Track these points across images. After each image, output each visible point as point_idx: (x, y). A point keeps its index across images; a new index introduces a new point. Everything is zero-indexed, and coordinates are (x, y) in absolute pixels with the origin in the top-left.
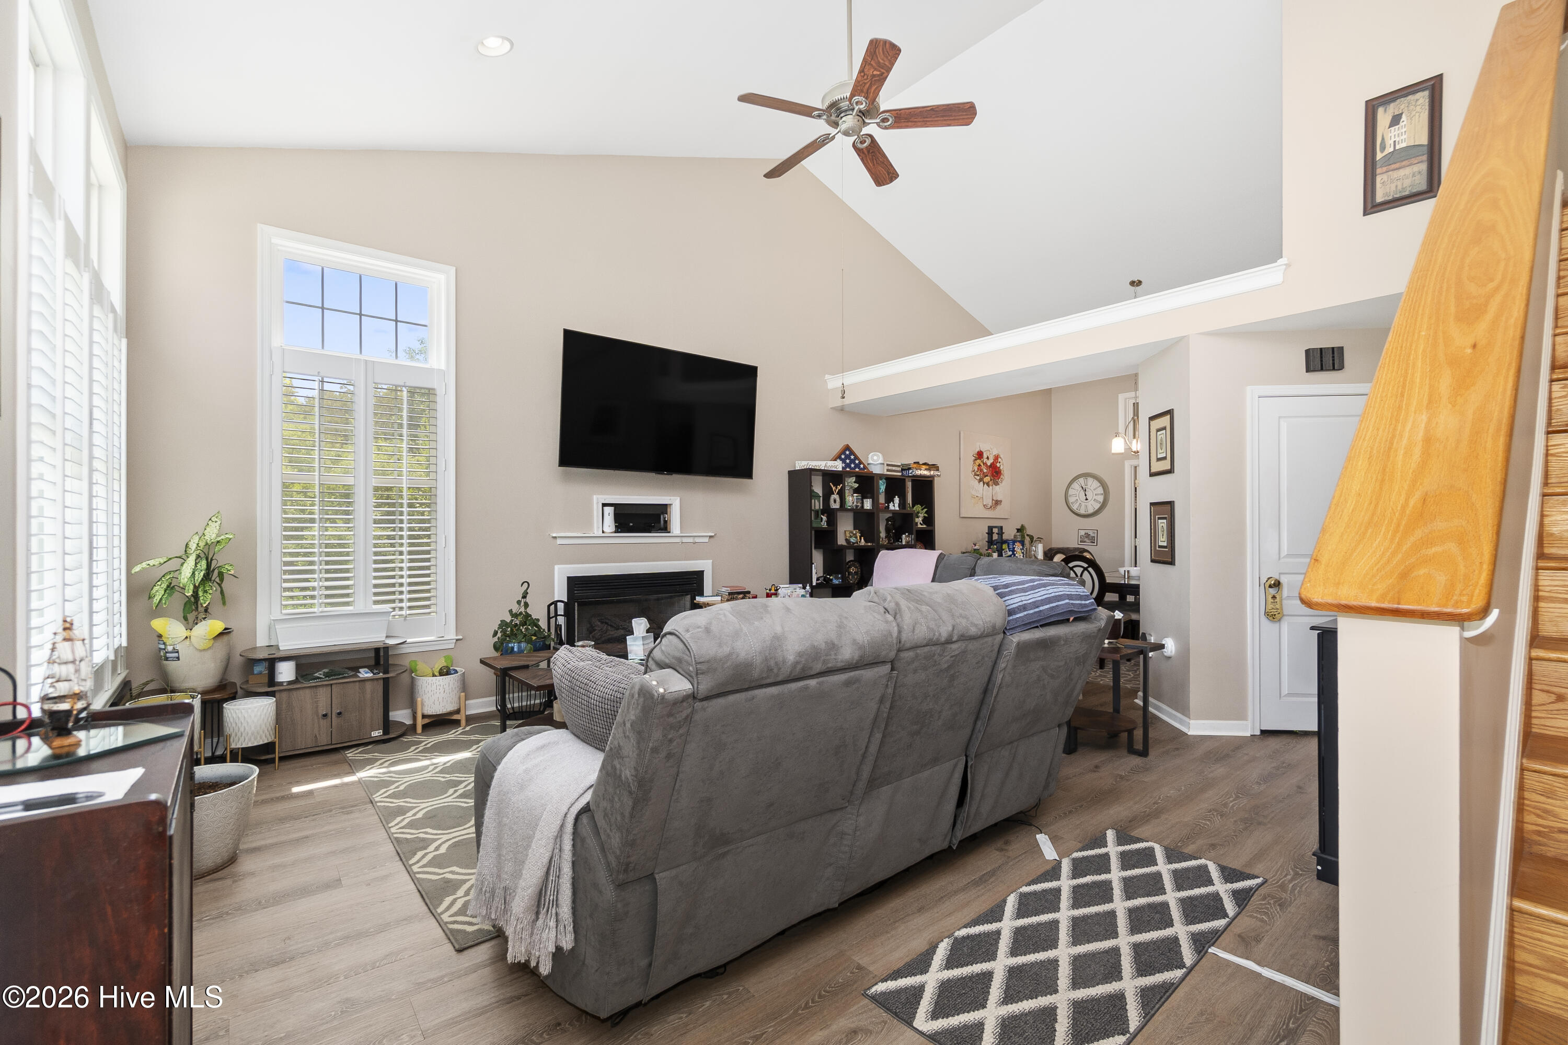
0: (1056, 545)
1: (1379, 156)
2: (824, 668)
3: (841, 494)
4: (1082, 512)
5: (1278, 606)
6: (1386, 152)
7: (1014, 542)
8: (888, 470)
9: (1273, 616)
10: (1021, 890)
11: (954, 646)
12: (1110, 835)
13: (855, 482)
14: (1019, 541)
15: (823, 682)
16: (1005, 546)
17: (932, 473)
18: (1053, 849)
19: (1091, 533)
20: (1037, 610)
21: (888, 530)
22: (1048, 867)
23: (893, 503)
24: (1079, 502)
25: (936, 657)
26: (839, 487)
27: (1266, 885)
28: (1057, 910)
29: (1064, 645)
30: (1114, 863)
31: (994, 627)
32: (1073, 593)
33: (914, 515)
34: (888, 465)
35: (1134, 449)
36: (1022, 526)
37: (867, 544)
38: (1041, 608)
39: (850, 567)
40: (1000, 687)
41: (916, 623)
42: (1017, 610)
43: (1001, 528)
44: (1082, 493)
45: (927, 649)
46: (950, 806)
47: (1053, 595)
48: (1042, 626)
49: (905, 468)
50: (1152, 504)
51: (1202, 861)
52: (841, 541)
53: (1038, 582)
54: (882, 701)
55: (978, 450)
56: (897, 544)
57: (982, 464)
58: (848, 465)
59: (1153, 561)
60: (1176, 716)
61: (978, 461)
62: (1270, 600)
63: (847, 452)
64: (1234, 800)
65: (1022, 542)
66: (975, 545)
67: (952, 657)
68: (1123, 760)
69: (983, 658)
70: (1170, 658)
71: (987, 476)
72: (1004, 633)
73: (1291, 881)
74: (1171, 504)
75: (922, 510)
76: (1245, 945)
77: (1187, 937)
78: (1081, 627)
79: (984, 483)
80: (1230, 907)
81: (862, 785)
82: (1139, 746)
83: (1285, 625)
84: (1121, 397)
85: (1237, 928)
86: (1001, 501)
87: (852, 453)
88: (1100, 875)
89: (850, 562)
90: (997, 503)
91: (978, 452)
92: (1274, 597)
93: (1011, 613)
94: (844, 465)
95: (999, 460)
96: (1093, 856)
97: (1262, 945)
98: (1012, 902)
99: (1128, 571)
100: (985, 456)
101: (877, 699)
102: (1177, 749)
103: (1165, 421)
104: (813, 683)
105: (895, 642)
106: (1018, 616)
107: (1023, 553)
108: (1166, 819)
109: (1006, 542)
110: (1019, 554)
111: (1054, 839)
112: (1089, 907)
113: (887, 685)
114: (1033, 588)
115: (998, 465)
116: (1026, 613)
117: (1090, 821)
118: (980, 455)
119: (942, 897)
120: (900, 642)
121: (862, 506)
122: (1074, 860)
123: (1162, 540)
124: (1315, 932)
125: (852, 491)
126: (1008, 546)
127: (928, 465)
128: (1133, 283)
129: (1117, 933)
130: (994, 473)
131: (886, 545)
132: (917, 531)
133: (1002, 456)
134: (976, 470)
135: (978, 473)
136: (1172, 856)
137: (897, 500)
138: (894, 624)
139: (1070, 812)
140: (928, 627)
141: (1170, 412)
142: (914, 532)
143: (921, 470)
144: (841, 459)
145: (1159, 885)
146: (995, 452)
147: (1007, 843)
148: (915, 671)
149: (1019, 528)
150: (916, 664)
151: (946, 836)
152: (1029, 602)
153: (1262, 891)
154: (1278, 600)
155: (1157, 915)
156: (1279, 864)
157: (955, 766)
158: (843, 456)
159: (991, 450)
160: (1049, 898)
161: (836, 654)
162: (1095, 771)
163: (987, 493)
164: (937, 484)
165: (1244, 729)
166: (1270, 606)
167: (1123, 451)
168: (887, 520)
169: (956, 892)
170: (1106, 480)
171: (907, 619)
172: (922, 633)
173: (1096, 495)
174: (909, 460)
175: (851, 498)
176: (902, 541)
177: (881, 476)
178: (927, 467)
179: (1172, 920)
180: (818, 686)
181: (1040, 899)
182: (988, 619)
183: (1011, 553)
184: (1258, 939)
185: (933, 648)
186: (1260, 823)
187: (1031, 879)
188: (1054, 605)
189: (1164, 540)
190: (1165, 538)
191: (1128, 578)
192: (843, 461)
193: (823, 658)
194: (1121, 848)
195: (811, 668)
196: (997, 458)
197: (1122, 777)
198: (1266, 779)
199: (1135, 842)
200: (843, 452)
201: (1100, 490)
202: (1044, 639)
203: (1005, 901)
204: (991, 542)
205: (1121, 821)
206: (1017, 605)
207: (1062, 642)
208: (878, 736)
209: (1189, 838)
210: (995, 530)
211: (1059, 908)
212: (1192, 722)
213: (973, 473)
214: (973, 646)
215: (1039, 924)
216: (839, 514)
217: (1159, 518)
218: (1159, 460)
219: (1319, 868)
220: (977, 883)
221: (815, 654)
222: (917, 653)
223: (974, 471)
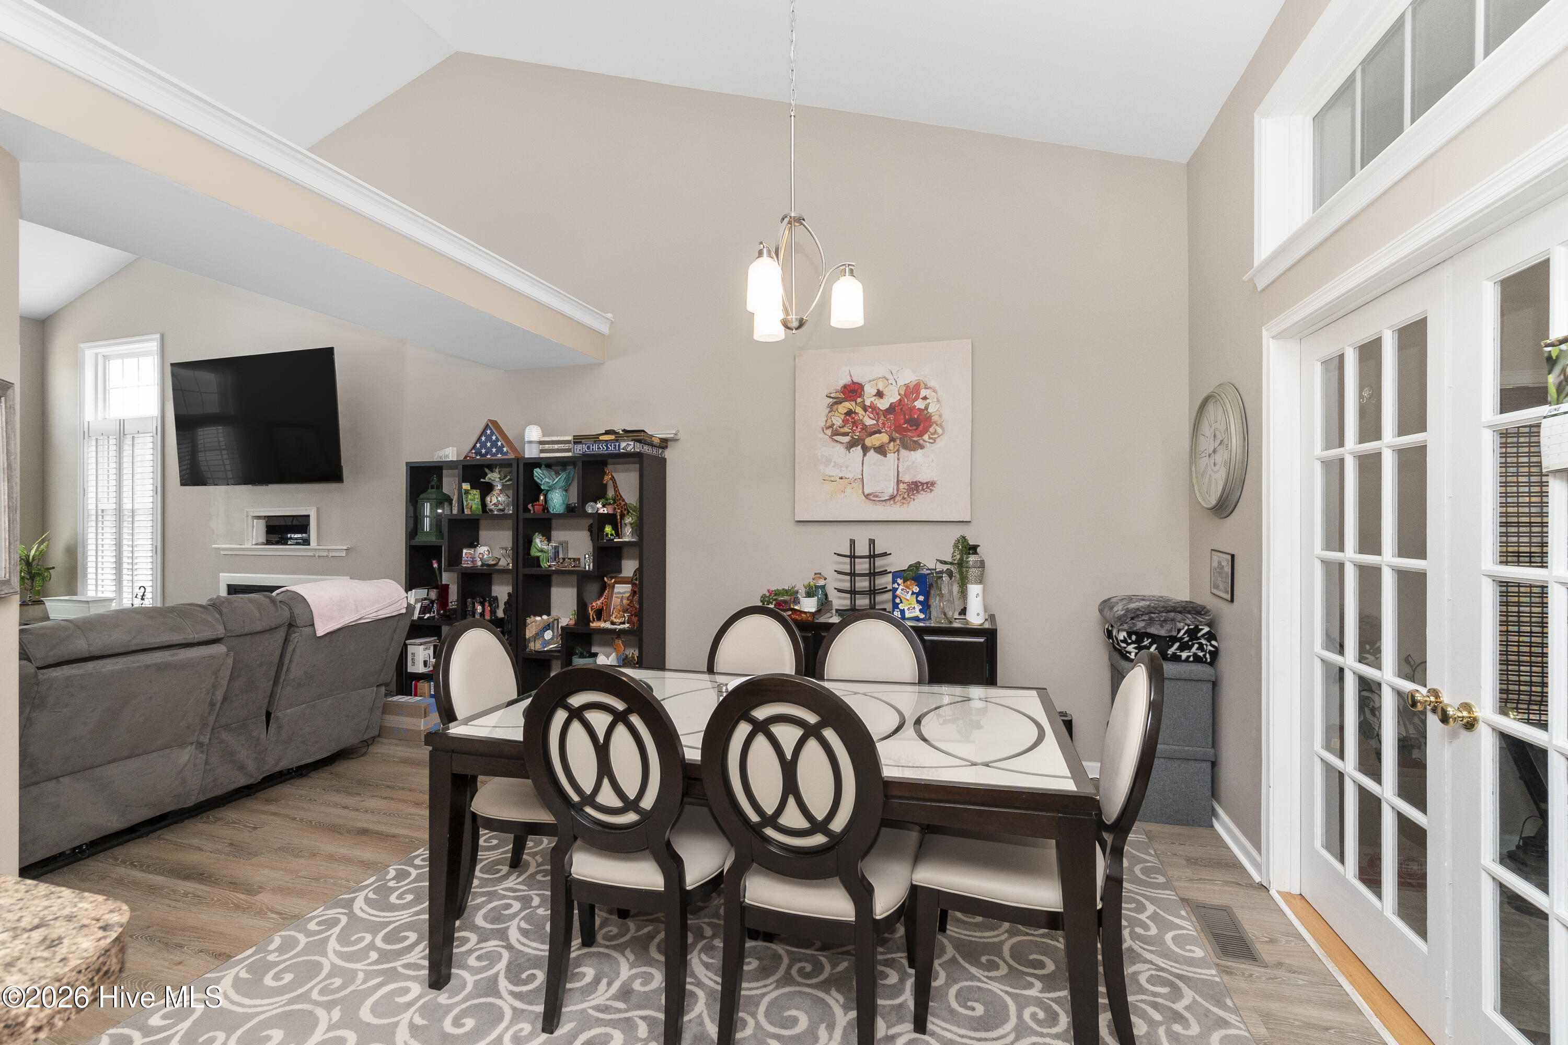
8: (542, 451)
55: (846, 380)
57: (859, 410)
61: (847, 405)
63: (488, 432)
71: (878, 432)
79: (865, 450)
86: (931, 483)
87: (497, 431)
90: (917, 487)
91: (845, 387)
95: (923, 393)
100: (870, 391)
115: (918, 404)
118: (852, 391)
133: (930, 384)
134: (840, 422)
135: (846, 430)
144: (481, 443)
146: (908, 377)
158: (483, 438)
192: (483, 445)
196: (912, 389)
200: (484, 432)
213: (829, 432)
223: (831, 426)
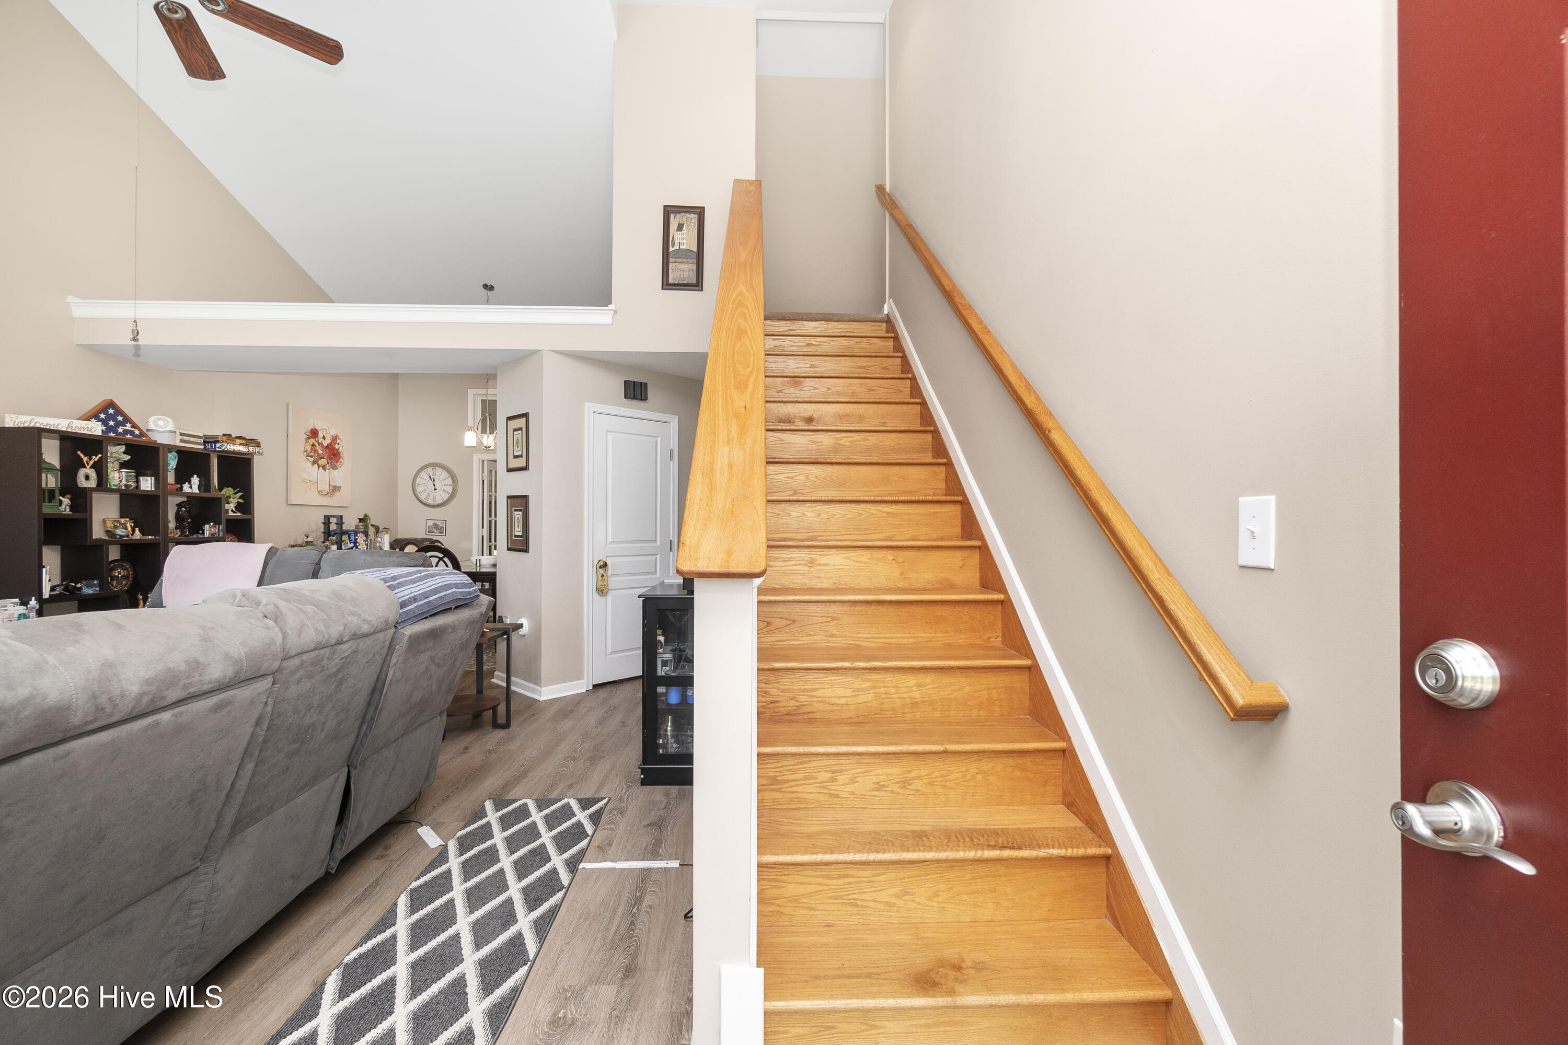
0: (402, 534)
1: (671, 249)
2: (184, 694)
3: (100, 469)
4: (431, 502)
5: (605, 583)
6: (674, 249)
7: (356, 533)
8: (181, 441)
9: (602, 591)
10: (411, 887)
11: (344, 647)
12: (489, 805)
13: (124, 453)
14: (362, 532)
15: (181, 713)
16: (345, 538)
17: (251, 449)
18: (437, 837)
19: (439, 523)
20: (426, 600)
21: (179, 519)
22: (435, 854)
23: (190, 483)
24: (428, 491)
25: (324, 662)
26: (95, 459)
27: (610, 802)
28: (451, 889)
29: (451, 632)
30: (496, 828)
31: (387, 621)
32: (458, 582)
33: (223, 501)
34: (181, 434)
35: (485, 444)
36: (366, 515)
37: (146, 537)
38: (431, 599)
39: (113, 569)
40: (390, 685)
41: (302, 627)
42: (407, 602)
43: (341, 517)
44: (431, 483)
45: (313, 654)
46: (329, 828)
47: (440, 584)
48: (431, 616)
49: (208, 440)
50: (508, 497)
51: (565, 801)
52: (98, 533)
53: (425, 573)
54: (258, 723)
55: (311, 427)
56: (195, 536)
57: (317, 444)
58: (109, 429)
59: (509, 549)
60: (528, 687)
61: (312, 441)
62: (600, 578)
63: (111, 411)
64: (581, 745)
65: (366, 534)
66: (308, 537)
67: (342, 659)
68: (489, 736)
69: (374, 656)
70: (524, 636)
71: (323, 458)
72: (395, 627)
73: (625, 793)
74: (525, 498)
75: (235, 493)
76: (603, 851)
77: (562, 864)
78: (465, 614)
79: (319, 466)
80: (589, 828)
81: (223, 833)
82: (502, 720)
83: (609, 597)
84: (471, 392)
85: (595, 843)
86: (340, 487)
87: (119, 411)
88: (485, 843)
89: (113, 561)
90: (335, 489)
91: (312, 430)
92: (603, 576)
93: (403, 605)
94: (104, 428)
95: (338, 441)
96: (476, 829)
97: (613, 847)
98: (403, 902)
99: (480, 560)
100: (321, 435)
101: (253, 721)
102: (533, 715)
103: (521, 422)
104: (166, 716)
105: (279, 650)
106: (409, 608)
107: (367, 545)
108: (534, 775)
109: (346, 533)
110: (362, 545)
111: (436, 828)
112: (479, 874)
113: (266, 703)
114: (421, 579)
115: (337, 446)
116: (416, 605)
117: (465, 800)
118: (314, 433)
119: (320, 932)
120: (284, 650)
121: (137, 487)
122: (458, 839)
123: (517, 530)
124: (644, 823)
125: (117, 465)
126: (349, 538)
127: (245, 439)
128: (485, 286)
129: (507, 886)
130: (332, 454)
131: (176, 539)
132: (227, 520)
133: (341, 437)
134: (309, 450)
135: (312, 454)
136: (542, 804)
137: (195, 480)
138: (277, 630)
139: (448, 797)
140: (316, 629)
141: (526, 415)
142: (224, 521)
143: (234, 445)
144: (99, 420)
145: (536, 832)
146: (333, 432)
147: (387, 848)
148: (299, 681)
149: (362, 517)
150: (301, 672)
151: (323, 861)
152: (419, 593)
153: (608, 808)
154: (605, 578)
155: (537, 857)
156: (617, 784)
157: (336, 780)
158: (102, 416)
159: (327, 432)
160: (441, 882)
161: (201, 675)
162: (465, 753)
163: (325, 477)
164: (257, 461)
165: (580, 687)
166: (600, 583)
167: (475, 445)
168: (179, 506)
169: (336, 920)
170: (455, 471)
171: (292, 621)
172: (310, 636)
173: (445, 485)
174: (217, 431)
175: (117, 475)
176: (203, 533)
177: (170, 448)
178: (244, 442)
179: (549, 856)
180: (173, 718)
181: (432, 887)
182: (381, 614)
183: (352, 545)
184: (610, 844)
185: (322, 652)
186: (601, 758)
187: (419, 873)
188: (442, 594)
189: (519, 530)
190: (520, 528)
191: (480, 566)
192: (104, 422)
193: (182, 683)
194: (500, 813)
195: (164, 698)
196: (335, 438)
197: (490, 752)
198: (601, 722)
199: (511, 804)
200: (104, 410)
201: (449, 481)
202: (433, 630)
203: (395, 904)
204: (327, 533)
205: (496, 790)
206: (407, 597)
207: (450, 630)
208: (250, 766)
209: (552, 786)
210: (333, 520)
211: (452, 887)
212: (543, 689)
213: (305, 454)
214: (364, 644)
215: (435, 910)
216: (95, 496)
217: (515, 510)
218: (515, 457)
219: (642, 776)
220: (359, 901)
221: (171, 678)
222: (302, 660)
223: (306, 451)
